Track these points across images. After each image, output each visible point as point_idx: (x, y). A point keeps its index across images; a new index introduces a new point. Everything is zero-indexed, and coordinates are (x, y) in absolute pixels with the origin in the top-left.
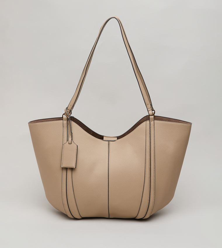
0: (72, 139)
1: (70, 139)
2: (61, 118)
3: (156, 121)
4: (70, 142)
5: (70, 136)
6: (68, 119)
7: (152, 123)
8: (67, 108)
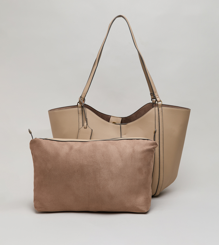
0: (87, 124)
1: (85, 124)
2: (76, 106)
3: (163, 108)
4: (85, 127)
5: (85, 122)
6: (82, 107)
7: (160, 109)
8: (81, 97)
